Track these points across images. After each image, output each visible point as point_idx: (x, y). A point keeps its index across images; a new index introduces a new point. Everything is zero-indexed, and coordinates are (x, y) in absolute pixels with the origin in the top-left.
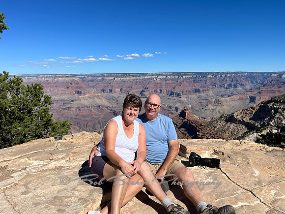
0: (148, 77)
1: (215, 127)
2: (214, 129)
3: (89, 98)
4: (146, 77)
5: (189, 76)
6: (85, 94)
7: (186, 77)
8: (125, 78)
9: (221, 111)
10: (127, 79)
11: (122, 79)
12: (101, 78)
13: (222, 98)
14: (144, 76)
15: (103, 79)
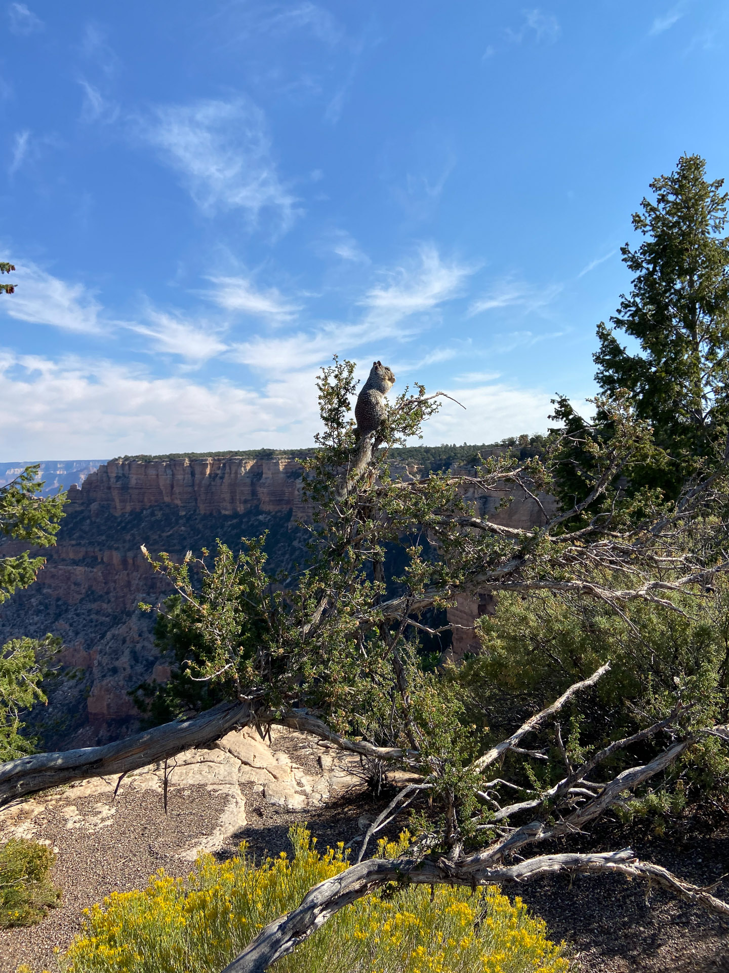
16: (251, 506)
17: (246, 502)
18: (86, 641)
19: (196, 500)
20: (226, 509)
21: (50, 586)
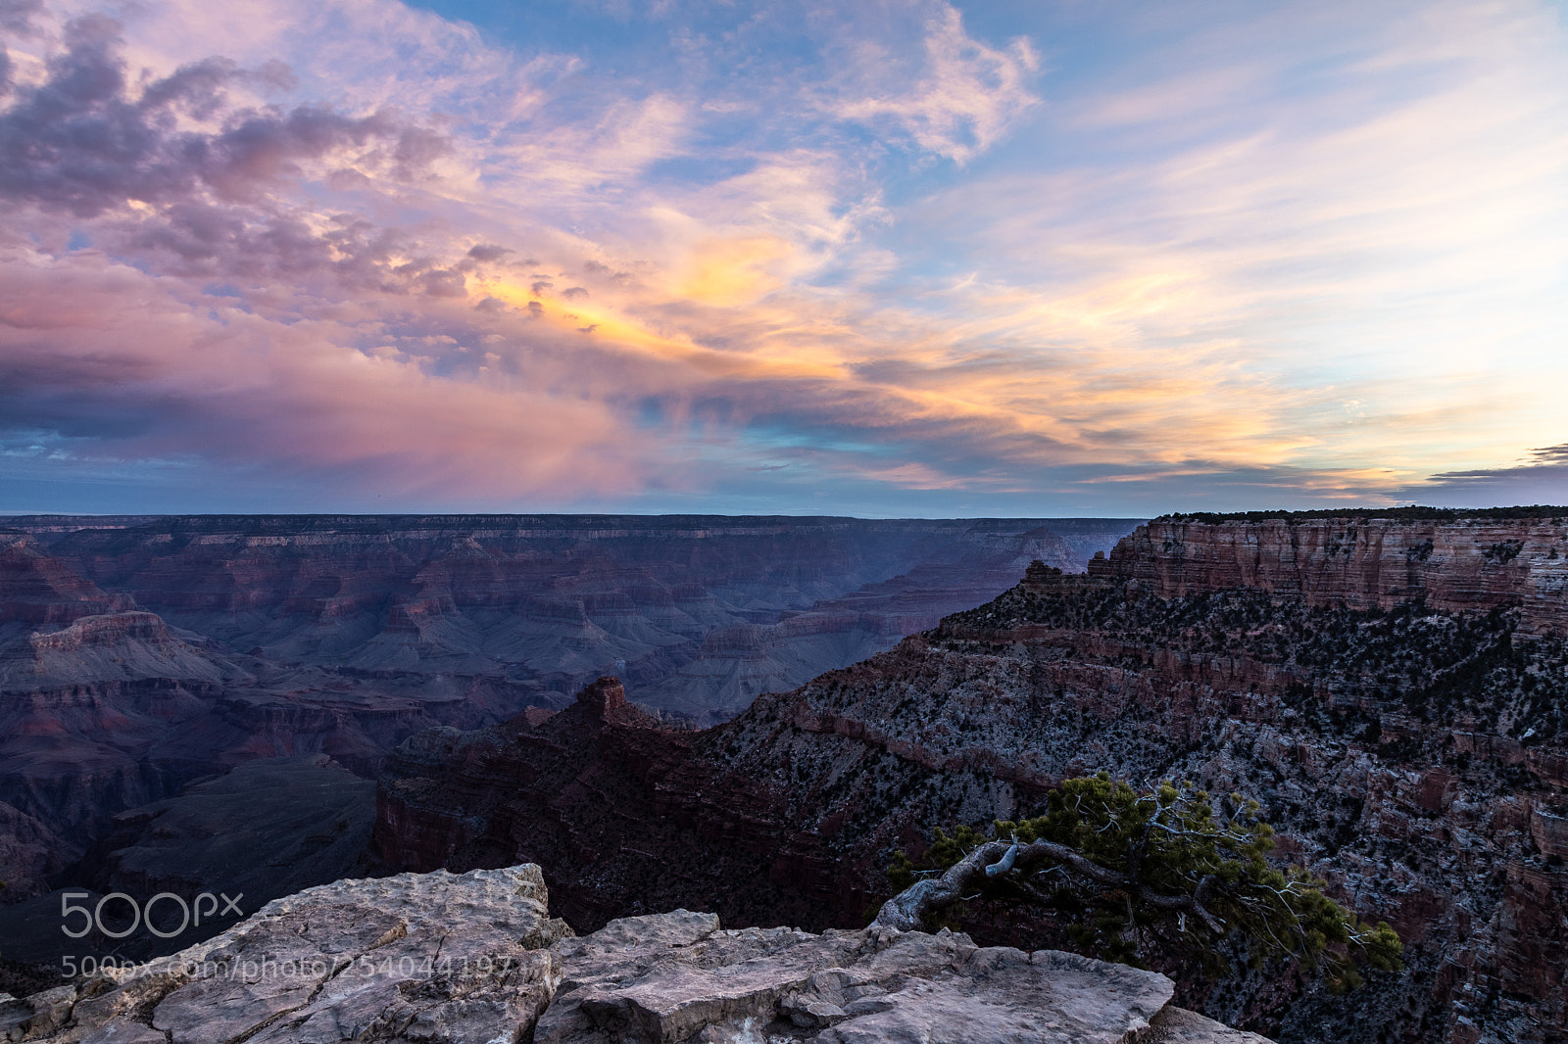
0: (424, 534)
1: (733, 752)
2: (728, 762)
3: (93, 639)
4: (413, 535)
5: (615, 533)
6: (64, 621)
7: (604, 533)
8: (301, 540)
9: (752, 683)
10: (316, 540)
11: (284, 541)
12: (169, 538)
13: (755, 627)
14: (406, 528)
15: (179, 544)
16: (1407, 601)
17: (1396, 593)
18: (1133, 774)
19: (1300, 584)
20: (1356, 603)
21: (1074, 690)
